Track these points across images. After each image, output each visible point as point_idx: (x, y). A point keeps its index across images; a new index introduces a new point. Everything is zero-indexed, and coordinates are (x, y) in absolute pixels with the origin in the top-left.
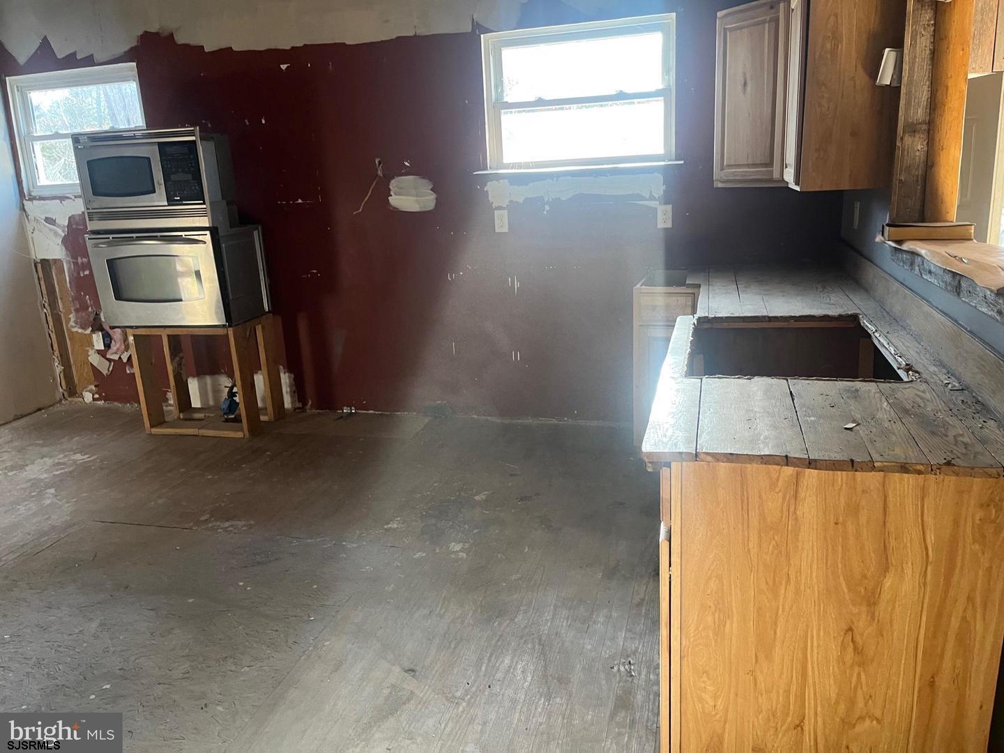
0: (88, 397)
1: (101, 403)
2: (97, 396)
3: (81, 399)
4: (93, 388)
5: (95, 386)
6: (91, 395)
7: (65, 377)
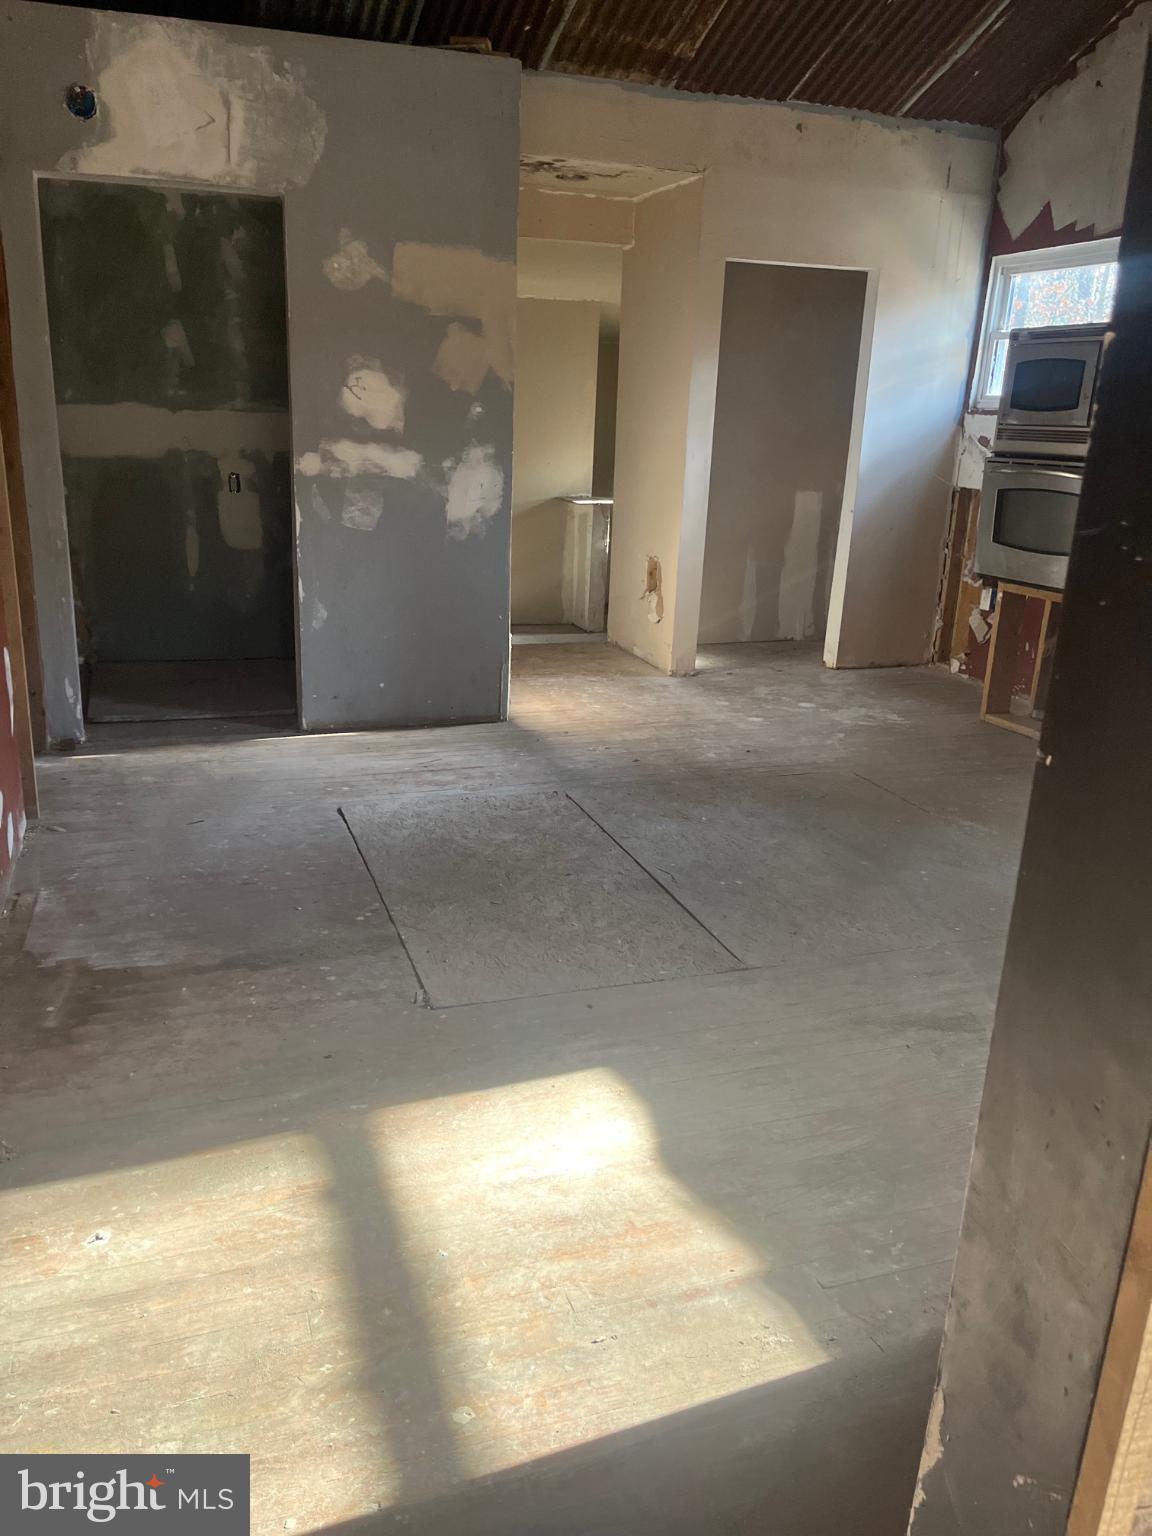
0: (955, 665)
1: (966, 676)
2: (964, 667)
3: (947, 667)
4: (963, 655)
5: (966, 654)
6: (958, 664)
7: (941, 637)
